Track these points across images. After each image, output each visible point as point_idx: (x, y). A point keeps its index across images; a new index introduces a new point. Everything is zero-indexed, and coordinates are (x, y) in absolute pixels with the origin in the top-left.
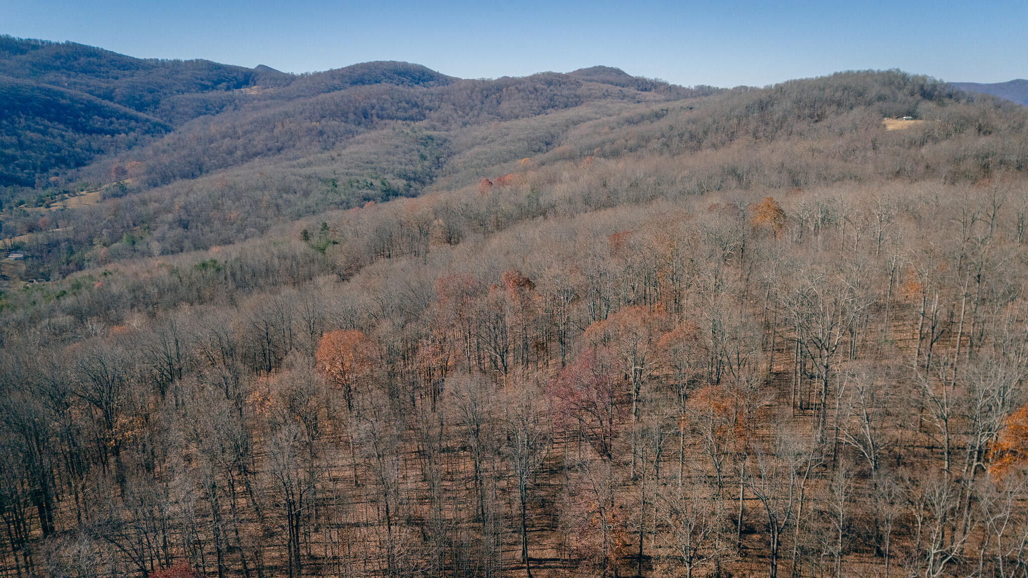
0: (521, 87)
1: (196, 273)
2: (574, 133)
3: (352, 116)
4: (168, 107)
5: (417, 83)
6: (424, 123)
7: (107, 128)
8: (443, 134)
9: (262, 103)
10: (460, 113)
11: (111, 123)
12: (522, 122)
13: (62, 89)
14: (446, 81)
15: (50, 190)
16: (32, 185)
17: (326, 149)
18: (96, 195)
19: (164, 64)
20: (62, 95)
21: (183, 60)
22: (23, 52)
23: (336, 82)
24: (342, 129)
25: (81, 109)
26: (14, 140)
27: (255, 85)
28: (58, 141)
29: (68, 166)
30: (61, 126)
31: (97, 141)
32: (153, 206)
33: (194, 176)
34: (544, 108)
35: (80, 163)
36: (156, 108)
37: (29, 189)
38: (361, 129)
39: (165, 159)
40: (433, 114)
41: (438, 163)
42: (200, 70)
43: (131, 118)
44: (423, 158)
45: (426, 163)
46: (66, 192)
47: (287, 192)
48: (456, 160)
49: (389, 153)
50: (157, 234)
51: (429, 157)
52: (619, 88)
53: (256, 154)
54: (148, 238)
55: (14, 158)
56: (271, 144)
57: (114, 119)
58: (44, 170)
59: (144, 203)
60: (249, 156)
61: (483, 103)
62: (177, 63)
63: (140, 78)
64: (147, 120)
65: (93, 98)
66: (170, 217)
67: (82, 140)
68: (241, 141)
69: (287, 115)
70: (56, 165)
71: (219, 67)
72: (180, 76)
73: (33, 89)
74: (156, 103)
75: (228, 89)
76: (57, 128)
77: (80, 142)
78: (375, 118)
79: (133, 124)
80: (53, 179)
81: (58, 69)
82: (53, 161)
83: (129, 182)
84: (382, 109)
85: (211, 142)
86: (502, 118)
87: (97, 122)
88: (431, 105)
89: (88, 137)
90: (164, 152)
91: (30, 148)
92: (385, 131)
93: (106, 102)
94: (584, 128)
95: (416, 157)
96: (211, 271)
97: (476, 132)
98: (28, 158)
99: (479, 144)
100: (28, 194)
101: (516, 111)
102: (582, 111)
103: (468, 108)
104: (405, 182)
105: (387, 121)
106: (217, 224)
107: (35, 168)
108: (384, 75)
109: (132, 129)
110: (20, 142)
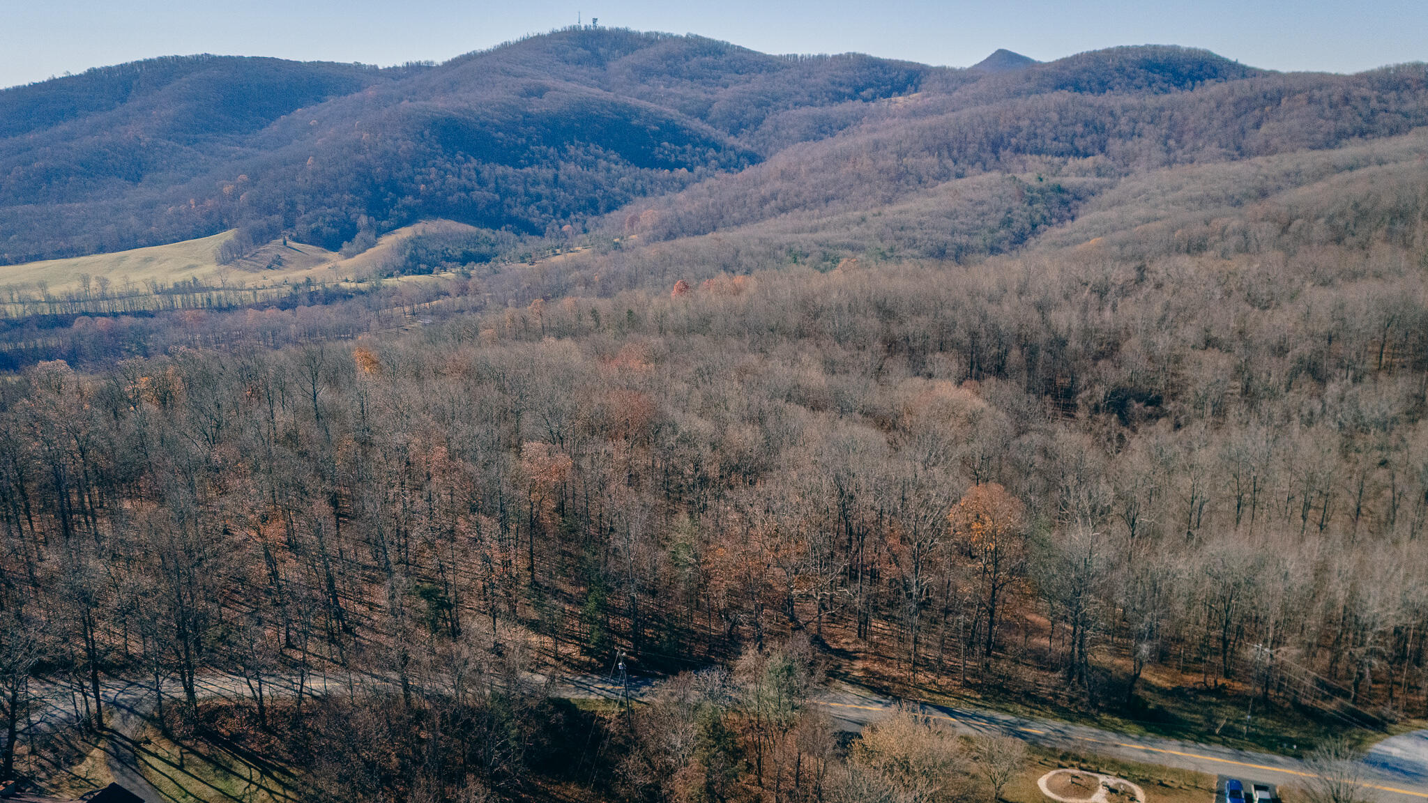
4: (771, 128)
7: (672, 159)
11: (684, 151)
13: (646, 103)
16: (542, 234)
18: (588, 253)
20: (636, 112)
21: (830, 54)
25: (652, 132)
26: (548, 173)
27: (916, 91)
28: (600, 176)
29: (595, 211)
30: (615, 157)
35: (610, 208)
36: (756, 129)
37: (534, 238)
42: (848, 70)
43: (713, 145)
46: (562, 247)
57: (688, 147)
58: (565, 215)
62: (821, 59)
63: (759, 83)
64: (732, 148)
65: (680, 116)
67: (630, 175)
72: (812, 81)
74: (759, 122)
76: (608, 159)
77: (626, 178)
79: (711, 153)
80: (564, 228)
81: (660, 74)
89: (640, 171)
91: (563, 187)
93: (696, 123)
107: (555, 213)
109: (704, 161)
110: (556, 177)
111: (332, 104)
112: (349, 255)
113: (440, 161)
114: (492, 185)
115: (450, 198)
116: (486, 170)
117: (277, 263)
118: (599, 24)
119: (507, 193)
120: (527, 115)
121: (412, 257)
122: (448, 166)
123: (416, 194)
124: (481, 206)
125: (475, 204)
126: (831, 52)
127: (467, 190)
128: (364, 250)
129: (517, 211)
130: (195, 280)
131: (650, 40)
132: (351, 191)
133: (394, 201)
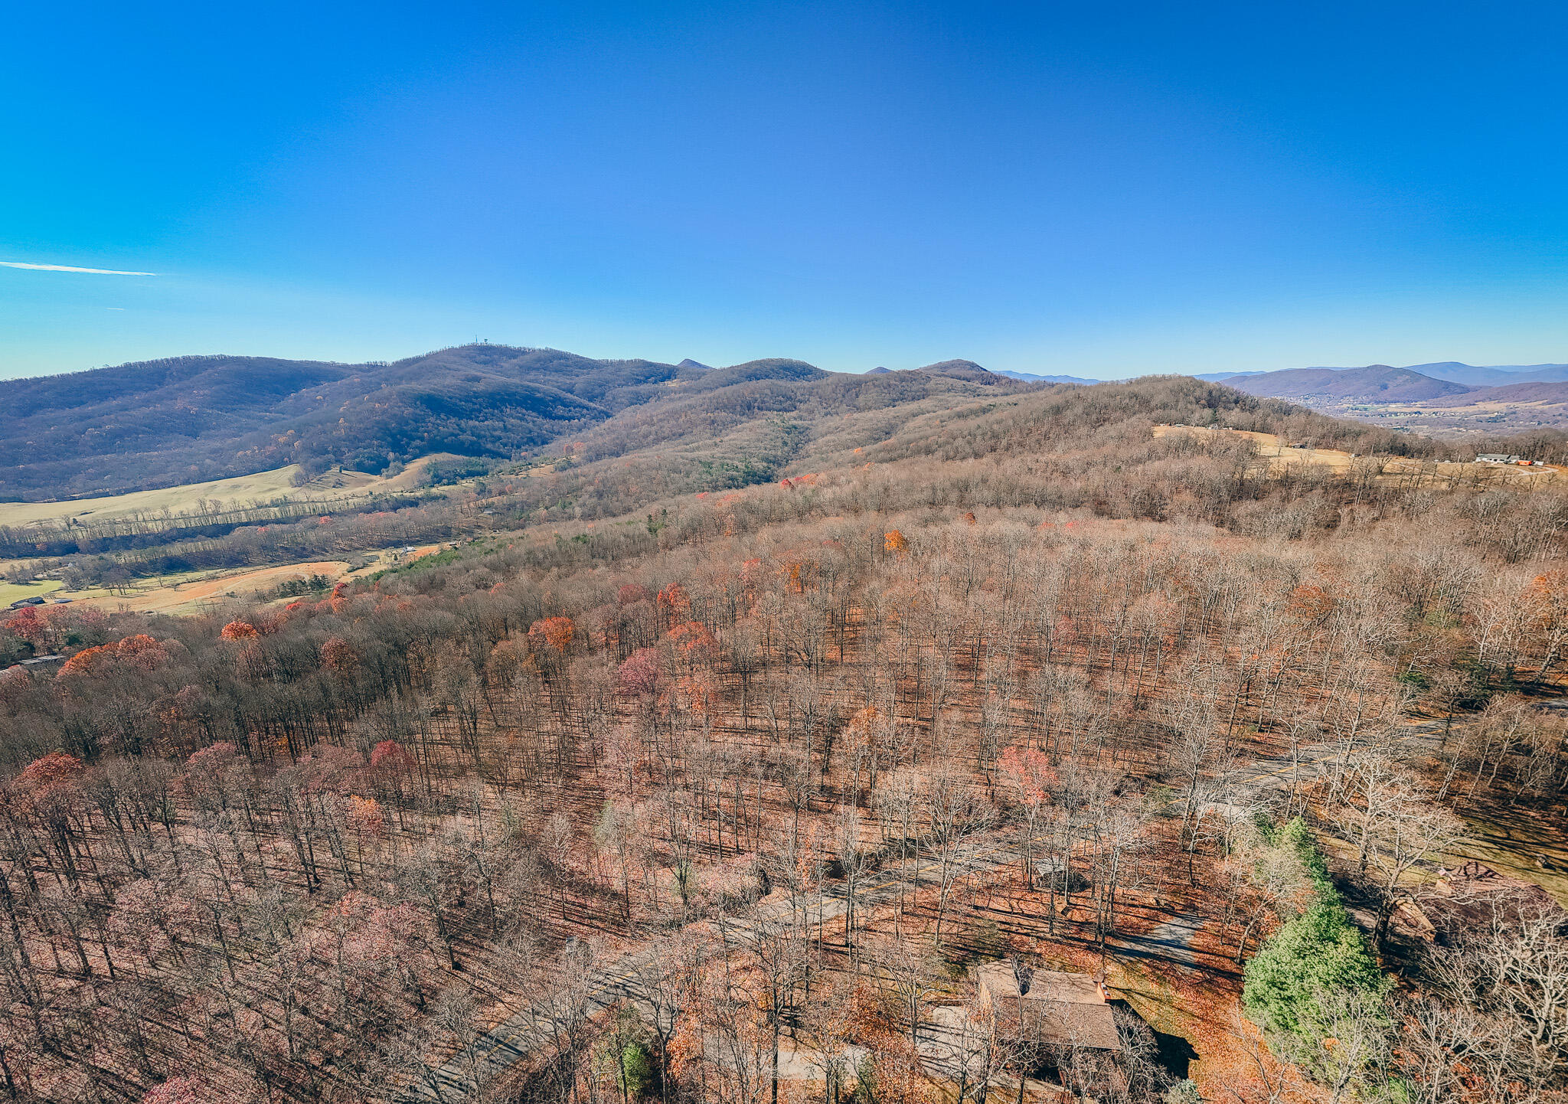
0: (876, 383)
1: (572, 544)
2: (911, 424)
3: (738, 408)
4: (610, 398)
5: (798, 377)
6: (794, 414)
7: (566, 415)
8: (806, 423)
9: (678, 396)
10: (825, 405)
11: (570, 411)
12: (870, 414)
13: (537, 385)
14: (823, 375)
15: (521, 462)
16: (509, 458)
17: (714, 435)
18: (551, 467)
19: (612, 363)
20: (538, 390)
22: (515, 357)
23: (735, 376)
24: (729, 419)
25: (550, 401)
26: (501, 424)
28: (531, 425)
29: (536, 444)
30: (534, 414)
31: (558, 424)
32: (582, 479)
33: (618, 455)
34: (894, 400)
35: (544, 442)
36: (602, 399)
37: (507, 461)
38: (744, 419)
39: (600, 441)
40: (802, 406)
41: (795, 450)
42: (638, 367)
43: (584, 407)
44: (785, 444)
45: (786, 449)
46: (530, 464)
47: (675, 471)
48: (811, 446)
49: (758, 440)
50: (581, 500)
51: (789, 444)
52: (964, 382)
53: (664, 438)
54: (574, 504)
55: (500, 438)
56: (675, 430)
57: (572, 408)
58: (519, 447)
59: (577, 476)
60: (657, 441)
61: (844, 396)
62: (621, 362)
63: (594, 375)
64: (595, 409)
65: (559, 392)
66: (591, 488)
67: (547, 424)
68: (653, 428)
69: (691, 407)
70: (527, 443)
71: (651, 364)
72: (622, 373)
73: (517, 387)
74: (603, 395)
75: (655, 382)
76: (531, 415)
77: (546, 426)
78: (756, 410)
79: (585, 411)
80: (523, 454)
81: (538, 369)
82: (525, 440)
83: (574, 458)
84: (763, 402)
85: (634, 427)
86: (859, 409)
87: (560, 410)
88: (802, 398)
89: (552, 422)
90: (601, 435)
91: (511, 430)
92: (760, 422)
93: (569, 395)
94: (920, 420)
95: (779, 443)
96: (580, 542)
97: (833, 422)
98: (508, 438)
99: (831, 433)
100: (506, 465)
101: (870, 404)
102: (925, 404)
103: (831, 402)
104: (765, 464)
105: (765, 412)
106: (622, 496)
107: (512, 446)
108: (773, 370)
109: (584, 416)
110: (505, 426)
111: (326, 386)
112: (388, 477)
113: (432, 419)
114: (469, 432)
115: (446, 440)
116: (463, 423)
117: (339, 484)
118: (489, 342)
119: (479, 436)
120: (475, 392)
121: (435, 476)
122: (439, 421)
123: (422, 439)
124: (466, 445)
125: (463, 443)
126: (626, 358)
127: (456, 436)
128: (399, 473)
129: (489, 446)
130: (285, 497)
131: (520, 352)
132: (378, 439)
133: (408, 444)
